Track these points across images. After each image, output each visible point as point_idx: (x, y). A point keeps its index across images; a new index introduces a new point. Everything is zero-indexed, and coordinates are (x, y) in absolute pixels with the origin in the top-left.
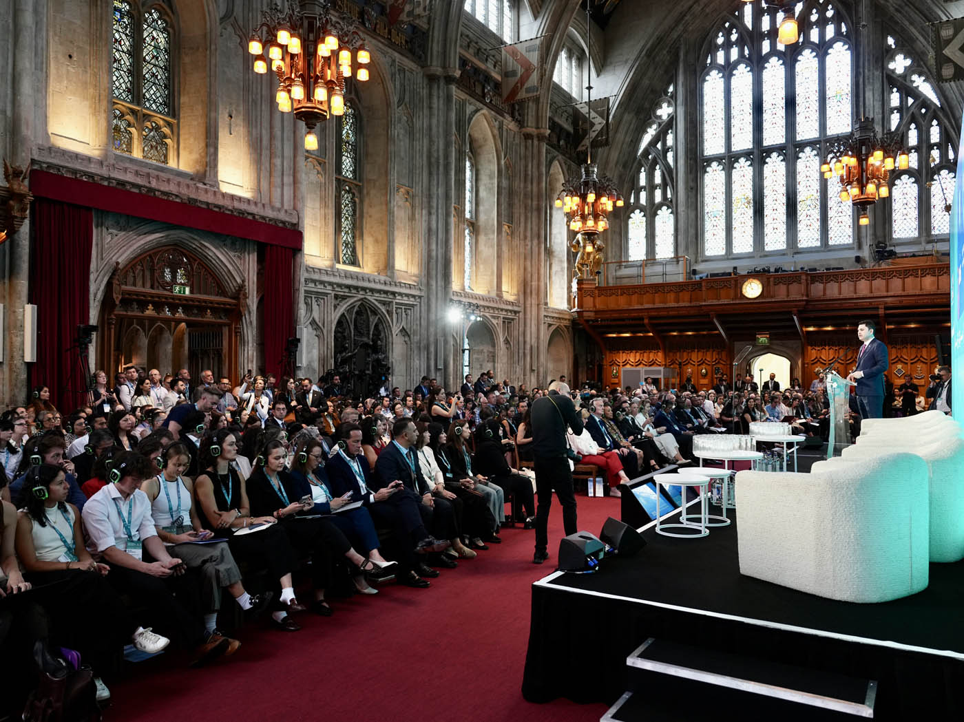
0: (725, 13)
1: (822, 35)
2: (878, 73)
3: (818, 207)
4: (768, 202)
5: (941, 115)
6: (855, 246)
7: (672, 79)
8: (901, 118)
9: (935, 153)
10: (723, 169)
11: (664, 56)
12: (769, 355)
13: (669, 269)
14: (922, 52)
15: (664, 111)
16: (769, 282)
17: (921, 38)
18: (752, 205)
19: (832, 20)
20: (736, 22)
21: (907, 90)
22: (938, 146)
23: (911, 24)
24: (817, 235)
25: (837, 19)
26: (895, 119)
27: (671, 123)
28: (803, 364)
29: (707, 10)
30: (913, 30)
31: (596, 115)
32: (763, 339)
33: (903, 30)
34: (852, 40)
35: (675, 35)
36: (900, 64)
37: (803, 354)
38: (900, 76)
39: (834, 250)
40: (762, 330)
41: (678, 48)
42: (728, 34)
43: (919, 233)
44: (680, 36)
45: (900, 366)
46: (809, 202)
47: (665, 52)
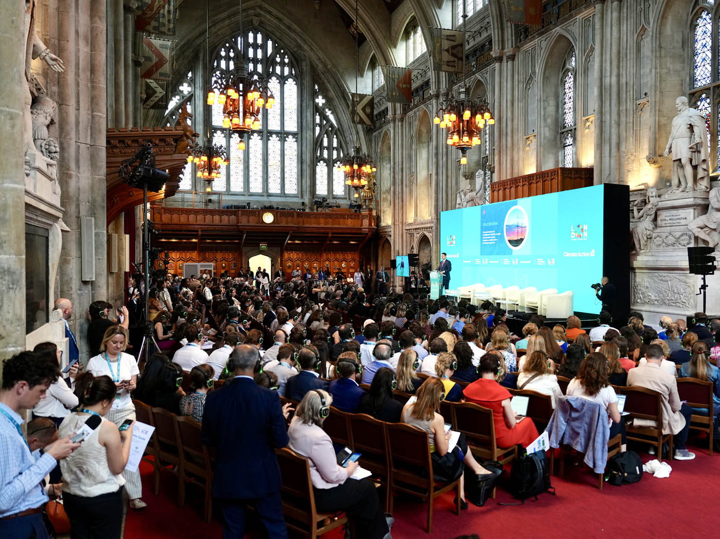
0: (228, 38)
1: (282, 71)
2: (312, 102)
3: (280, 170)
4: (251, 162)
5: (339, 134)
6: (300, 195)
7: (192, 69)
8: (321, 130)
9: (335, 152)
10: (225, 137)
11: (189, 53)
12: (261, 255)
13: (187, 196)
14: (332, 99)
15: (185, 88)
16: (277, 215)
17: (332, 91)
18: (242, 162)
19: (288, 65)
20: (234, 45)
21: (324, 117)
22: (337, 149)
23: (328, 82)
24: (279, 187)
25: (291, 65)
26: (318, 129)
27: (190, 98)
28: (281, 261)
29: (219, 33)
30: (329, 86)
31: (158, 86)
32: (263, 246)
33: (323, 83)
34: (298, 79)
35: (198, 42)
36: (320, 101)
37: (282, 256)
38: (321, 107)
39: (289, 197)
40: (264, 241)
41: (199, 50)
42: (228, 52)
43: (328, 193)
44: (201, 43)
45: (327, 263)
46: (275, 167)
47: (191, 51)
